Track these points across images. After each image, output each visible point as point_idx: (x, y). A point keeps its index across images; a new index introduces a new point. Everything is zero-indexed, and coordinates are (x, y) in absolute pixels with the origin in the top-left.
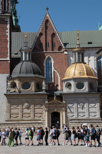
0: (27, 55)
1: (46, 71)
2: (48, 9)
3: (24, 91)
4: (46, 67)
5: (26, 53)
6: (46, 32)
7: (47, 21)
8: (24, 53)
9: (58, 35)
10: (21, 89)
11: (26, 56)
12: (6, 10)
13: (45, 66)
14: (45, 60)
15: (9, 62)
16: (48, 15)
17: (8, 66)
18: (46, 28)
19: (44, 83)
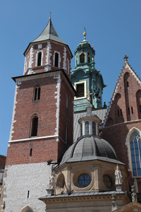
0: (90, 126)
1: (133, 156)
2: (126, 58)
3: (78, 192)
4: (132, 149)
5: (87, 123)
6: (126, 91)
7: (127, 74)
8: (83, 124)
10: (73, 187)
11: (87, 128)
13: (129, 147)
14: (128, 136)
15: (57, 140)
16: (127, 66)
17: (56, 148)
18: (126, 84)
19: (117, 172)
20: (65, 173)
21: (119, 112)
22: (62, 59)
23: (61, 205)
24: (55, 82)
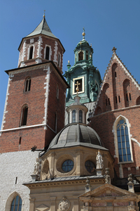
0: (77, 115)
1: (119, 143)
2: (115, 49)
3: (60, 177)
4: (118, 136)
5: (74, 112)
6: (114, 81)
7: (115, 65)
8: (71, 112)
9: (133, 80)
10: (56, 172)
11: (74, 116)
12: (50, 59)
13: (115, 134)
14: (115, 124)
15: (45, 128)
16: (115, 57)
17: (43, 136)
18: (114, 75)
19: (98, 157)
20: (50, 159)
21: (107, 101)
22: (53, 53)
23: (45, 190)
24: (45, 73)
